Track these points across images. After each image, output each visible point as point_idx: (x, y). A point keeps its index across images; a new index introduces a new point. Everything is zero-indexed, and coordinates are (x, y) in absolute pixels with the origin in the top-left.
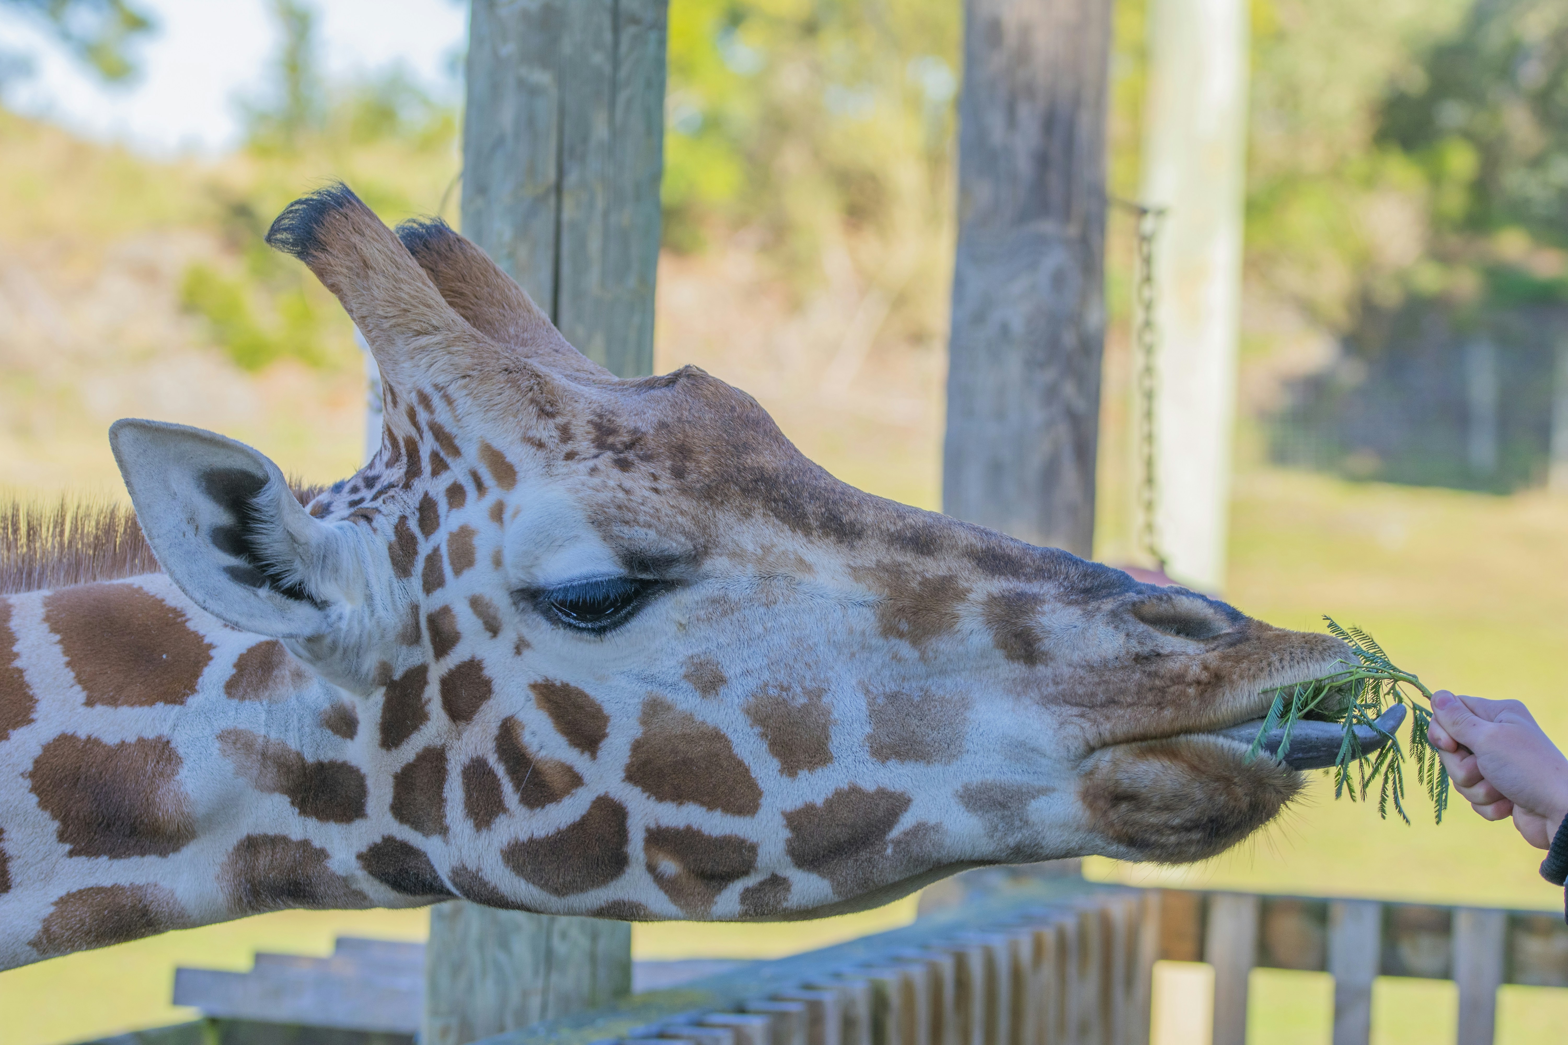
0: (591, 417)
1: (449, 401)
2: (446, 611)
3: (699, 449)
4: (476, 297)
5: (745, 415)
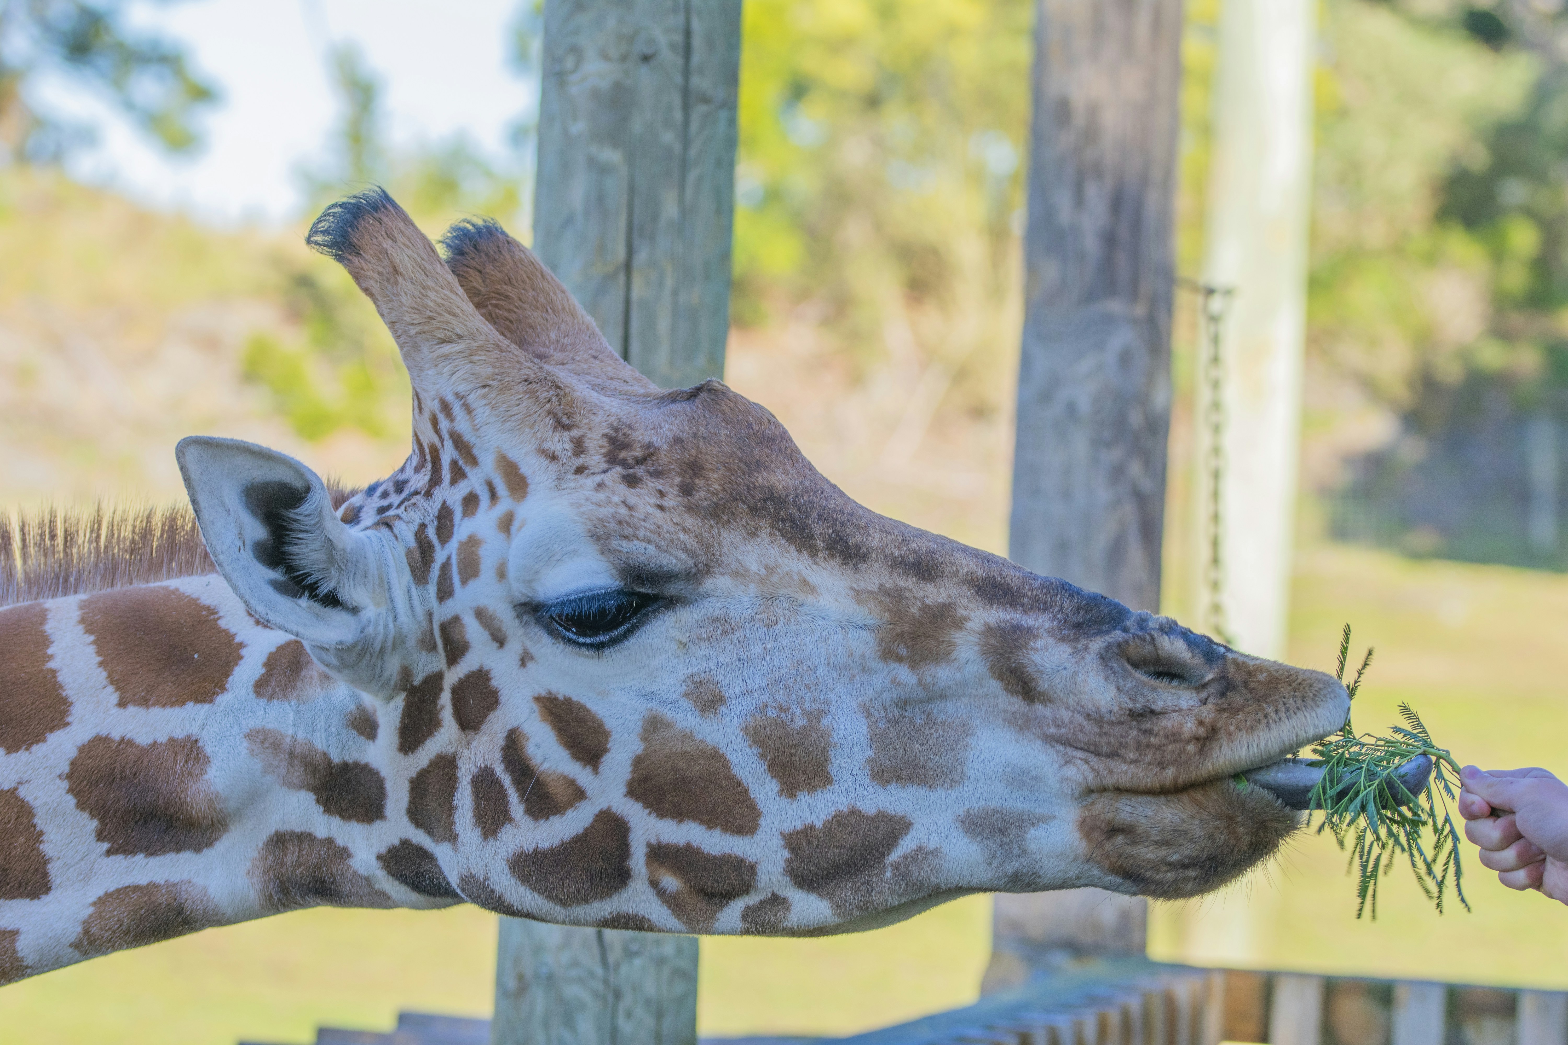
3: (710, 466)
4: (520, 300)
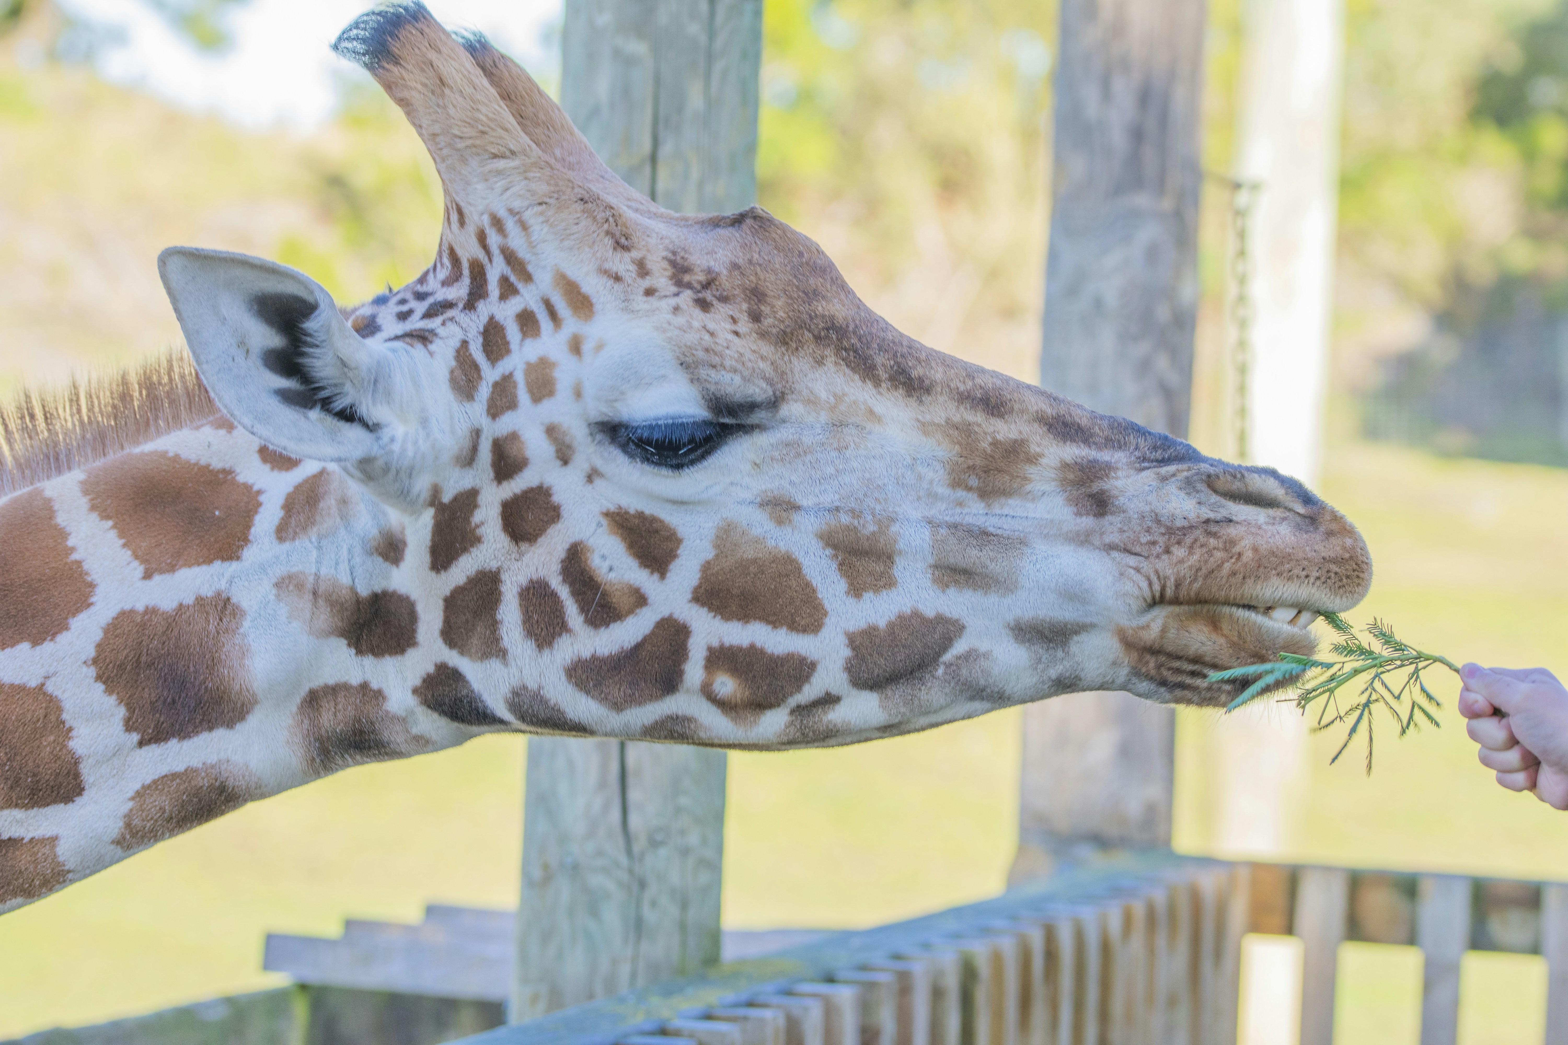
0: (665, 254)
1: (524, 226)
2: (514, 437)
3: (772, 293)
5: (812, 261)
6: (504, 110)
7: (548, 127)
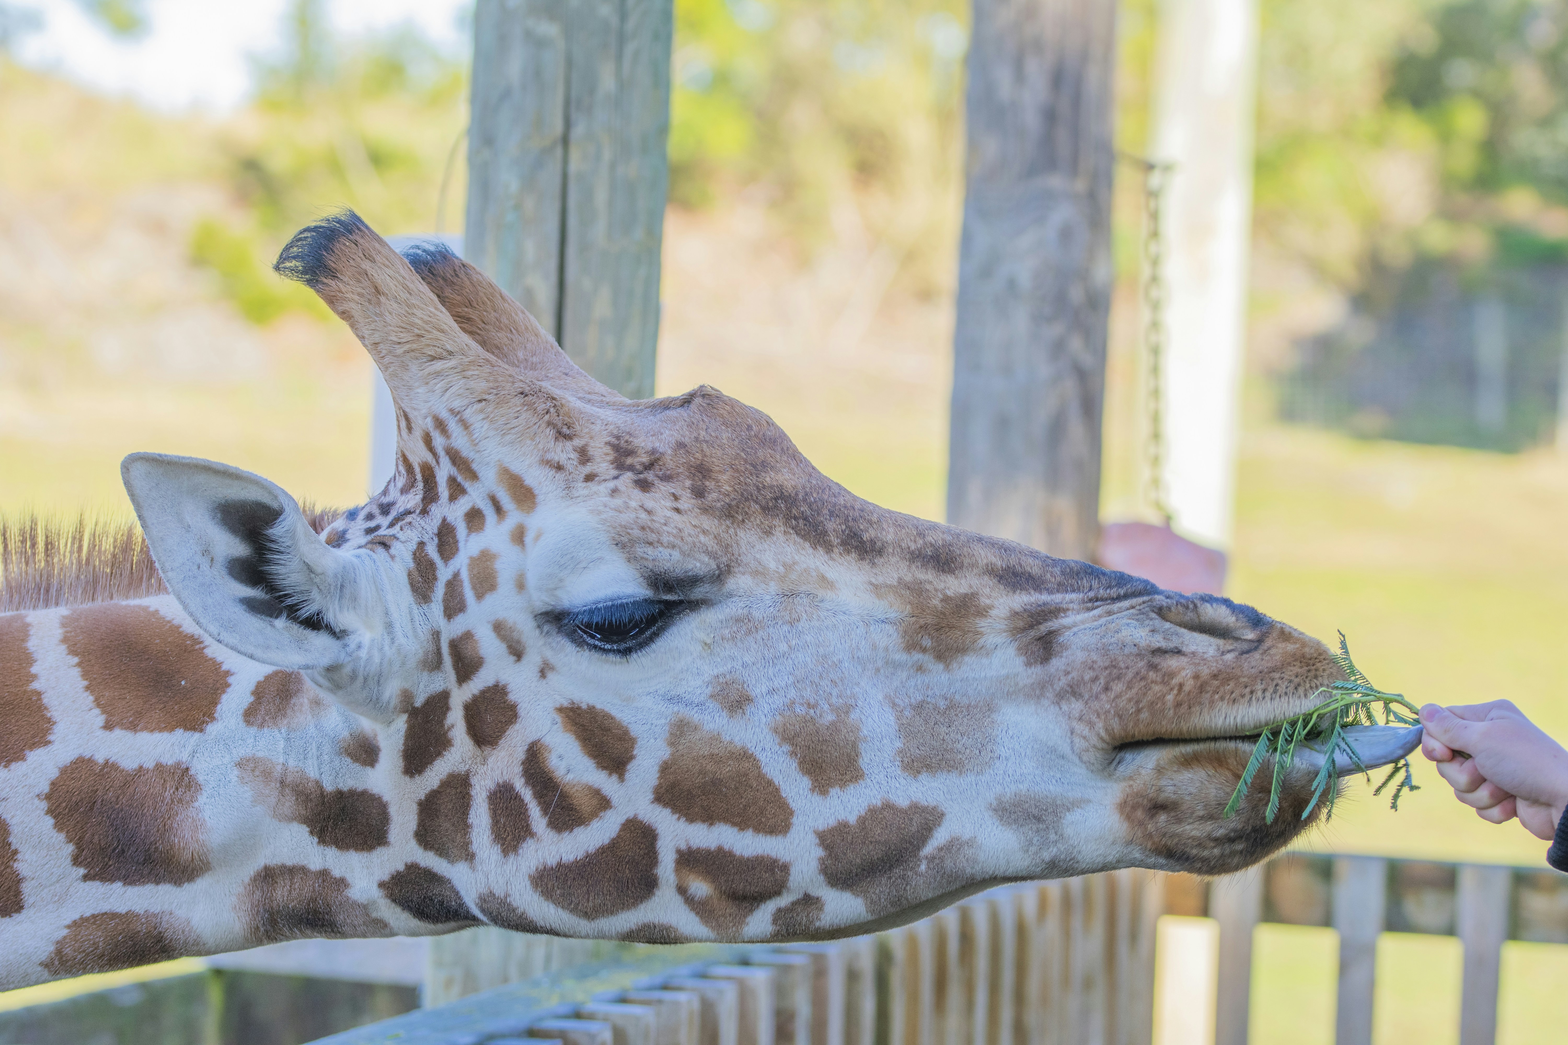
4: (484, 322)
6: (441, 312)
7: (511, 331)
